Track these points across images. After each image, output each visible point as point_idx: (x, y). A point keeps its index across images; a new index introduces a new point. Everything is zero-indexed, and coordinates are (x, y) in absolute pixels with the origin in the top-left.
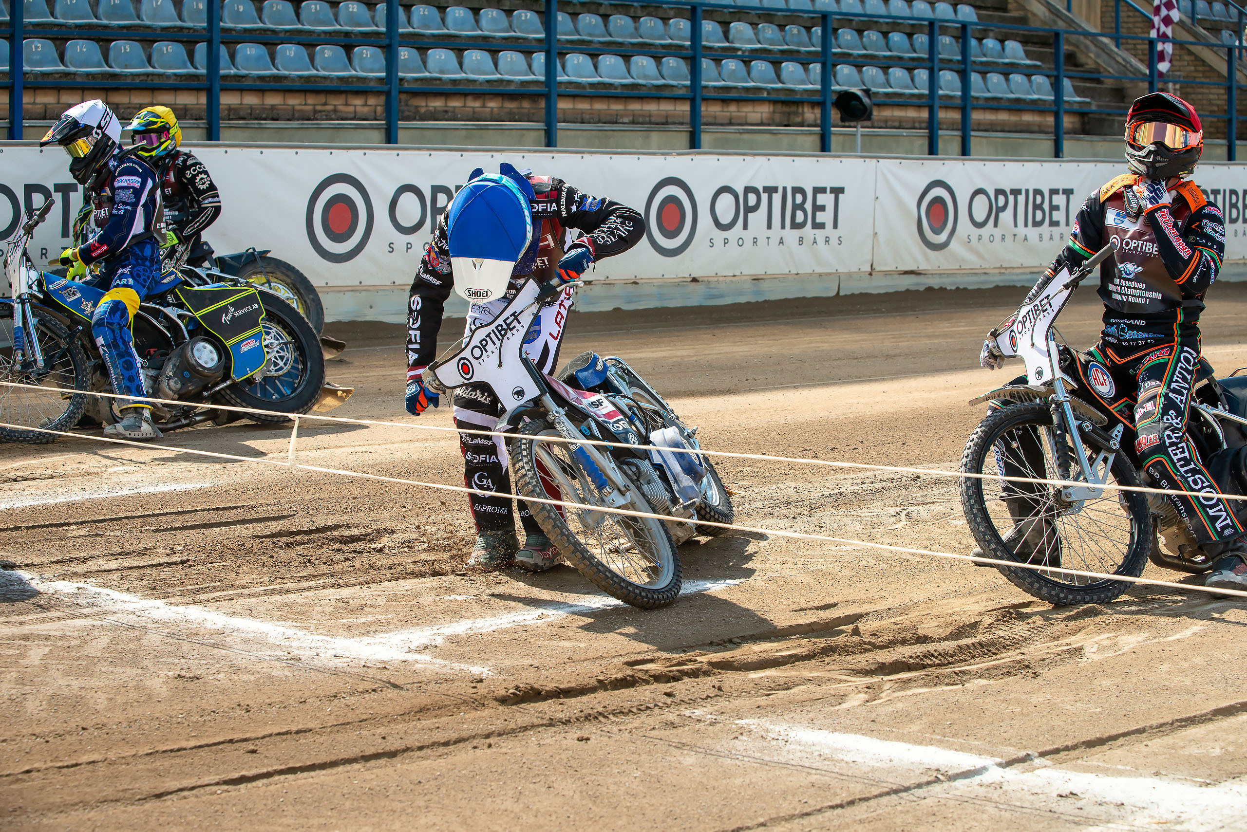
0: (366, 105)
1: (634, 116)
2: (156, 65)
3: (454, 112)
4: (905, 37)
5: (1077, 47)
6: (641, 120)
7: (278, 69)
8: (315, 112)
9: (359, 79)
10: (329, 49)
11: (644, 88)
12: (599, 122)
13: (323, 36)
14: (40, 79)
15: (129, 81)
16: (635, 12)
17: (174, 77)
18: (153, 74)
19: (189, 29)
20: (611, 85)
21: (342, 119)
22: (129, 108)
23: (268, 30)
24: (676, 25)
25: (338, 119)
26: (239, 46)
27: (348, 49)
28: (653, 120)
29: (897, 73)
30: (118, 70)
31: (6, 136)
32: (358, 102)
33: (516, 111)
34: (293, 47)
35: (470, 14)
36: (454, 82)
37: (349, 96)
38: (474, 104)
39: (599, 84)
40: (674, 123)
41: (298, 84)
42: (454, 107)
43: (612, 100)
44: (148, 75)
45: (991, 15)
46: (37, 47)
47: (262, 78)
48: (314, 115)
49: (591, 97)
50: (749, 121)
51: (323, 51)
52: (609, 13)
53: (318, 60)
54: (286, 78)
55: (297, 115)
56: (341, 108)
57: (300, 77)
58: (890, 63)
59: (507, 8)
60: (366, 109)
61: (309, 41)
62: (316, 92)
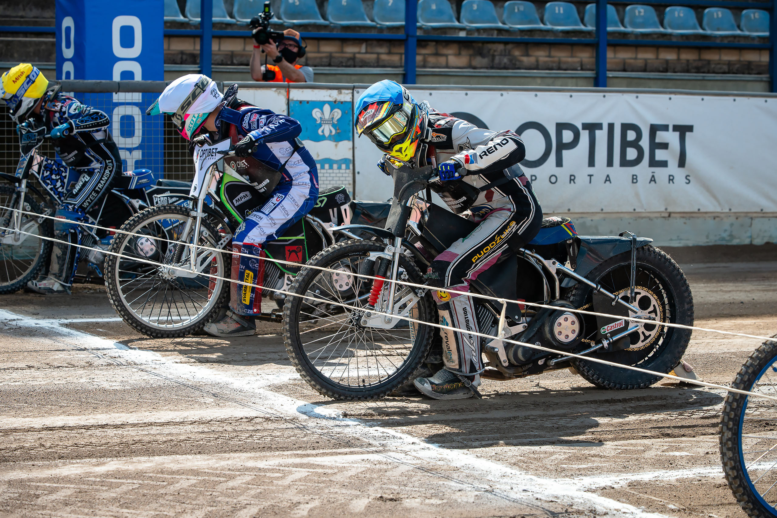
2: (744, 29)
14: (640, 39)
15: (718, 41)
18: (739, 36)
22: (719, 64)
30: (709, 32)
44: (734, 37)
46: (640, 12)
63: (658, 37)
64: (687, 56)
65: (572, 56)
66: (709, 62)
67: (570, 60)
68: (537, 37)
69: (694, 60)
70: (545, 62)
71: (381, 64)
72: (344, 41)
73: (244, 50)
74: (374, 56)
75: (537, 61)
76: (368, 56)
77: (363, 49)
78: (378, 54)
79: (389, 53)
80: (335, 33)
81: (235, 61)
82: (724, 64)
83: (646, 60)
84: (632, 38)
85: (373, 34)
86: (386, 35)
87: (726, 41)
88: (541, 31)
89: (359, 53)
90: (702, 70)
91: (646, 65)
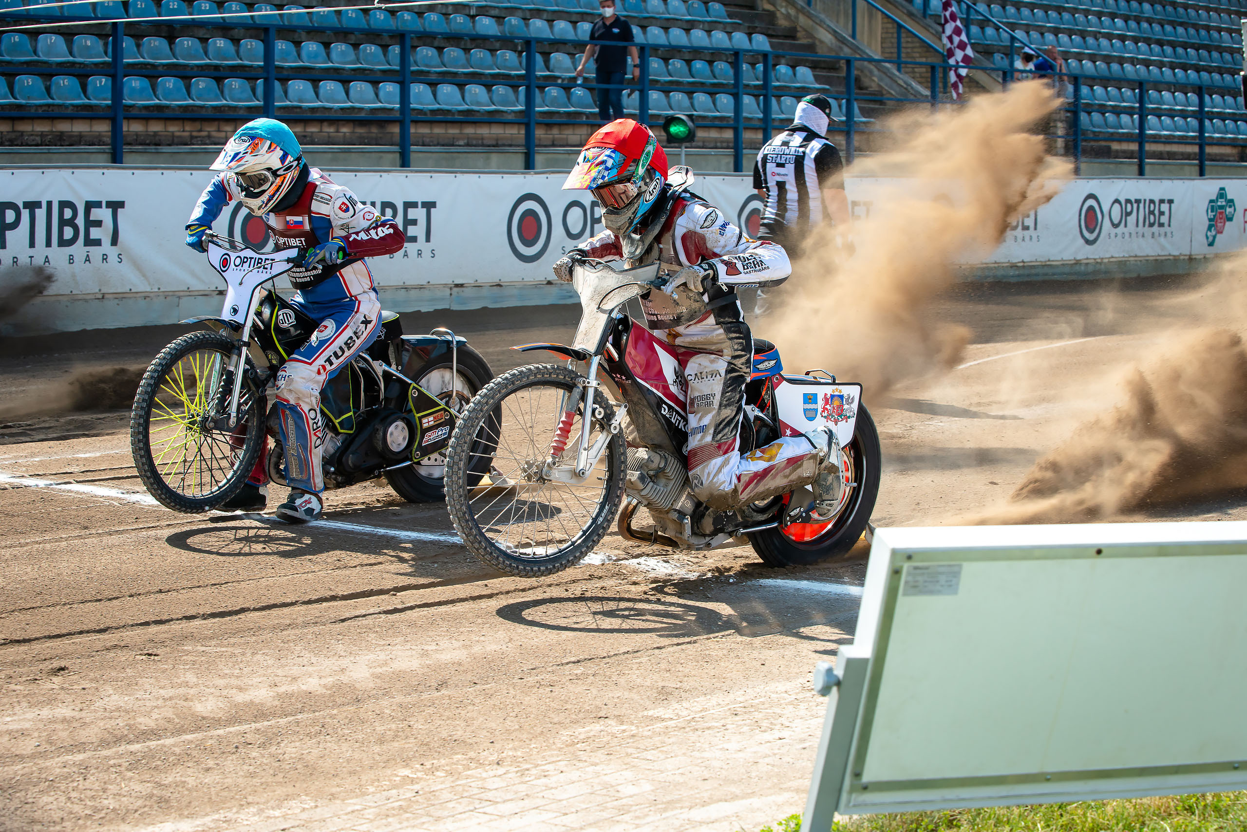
1: (468, 138)
2: (55, 97)
3: (311, 137)
4: (706, 65)
5: (862, 71)
6: (474, 142)
7: (159, 100)
8: (192, 137)
9: (230, 108)
10: (202, 81)
11: (478, 114)
12: (438, 144)
13: (196, 69)
15: (33, 111)
16: (465, 44)
17: (71, 108)
18: (53, 105)
19: (80, 64)
20: (449, 111)
21: (215, 144)
23: (149, 64)
24: (503, 55)
25: (211, 144)
26: (125, 79)
27: (219, 80)
28: (485, 142)
29: (701, 98)
30: (22, 101)
33: (365, 135)
34: (172, 79)
35: (322, 47)
36: (313, 110)
37: (222, 123)
38: (329, 130)
39: (439, 110)
40: (504, 145)
41: (178, 113)
42: (312, 132)
43: (449, 125)
44: (49, 105)
45: (782, 43)
47: (147, 108)
48: (191, 141)
49: (431, 123)
50: (570, 142)
51: (197, 83)
52: (442, 45)
53: (193, 91)
54: (167, 107)
55: (176, 140)
56: (214, 134)
57: (180, 106)
58: (693, 89)
59: (352, 42)
61: (185, 74)
62: (193, 120)
66: (22, 133)
69: (9, 132)
82: (37, 135)
87: (40, 111)
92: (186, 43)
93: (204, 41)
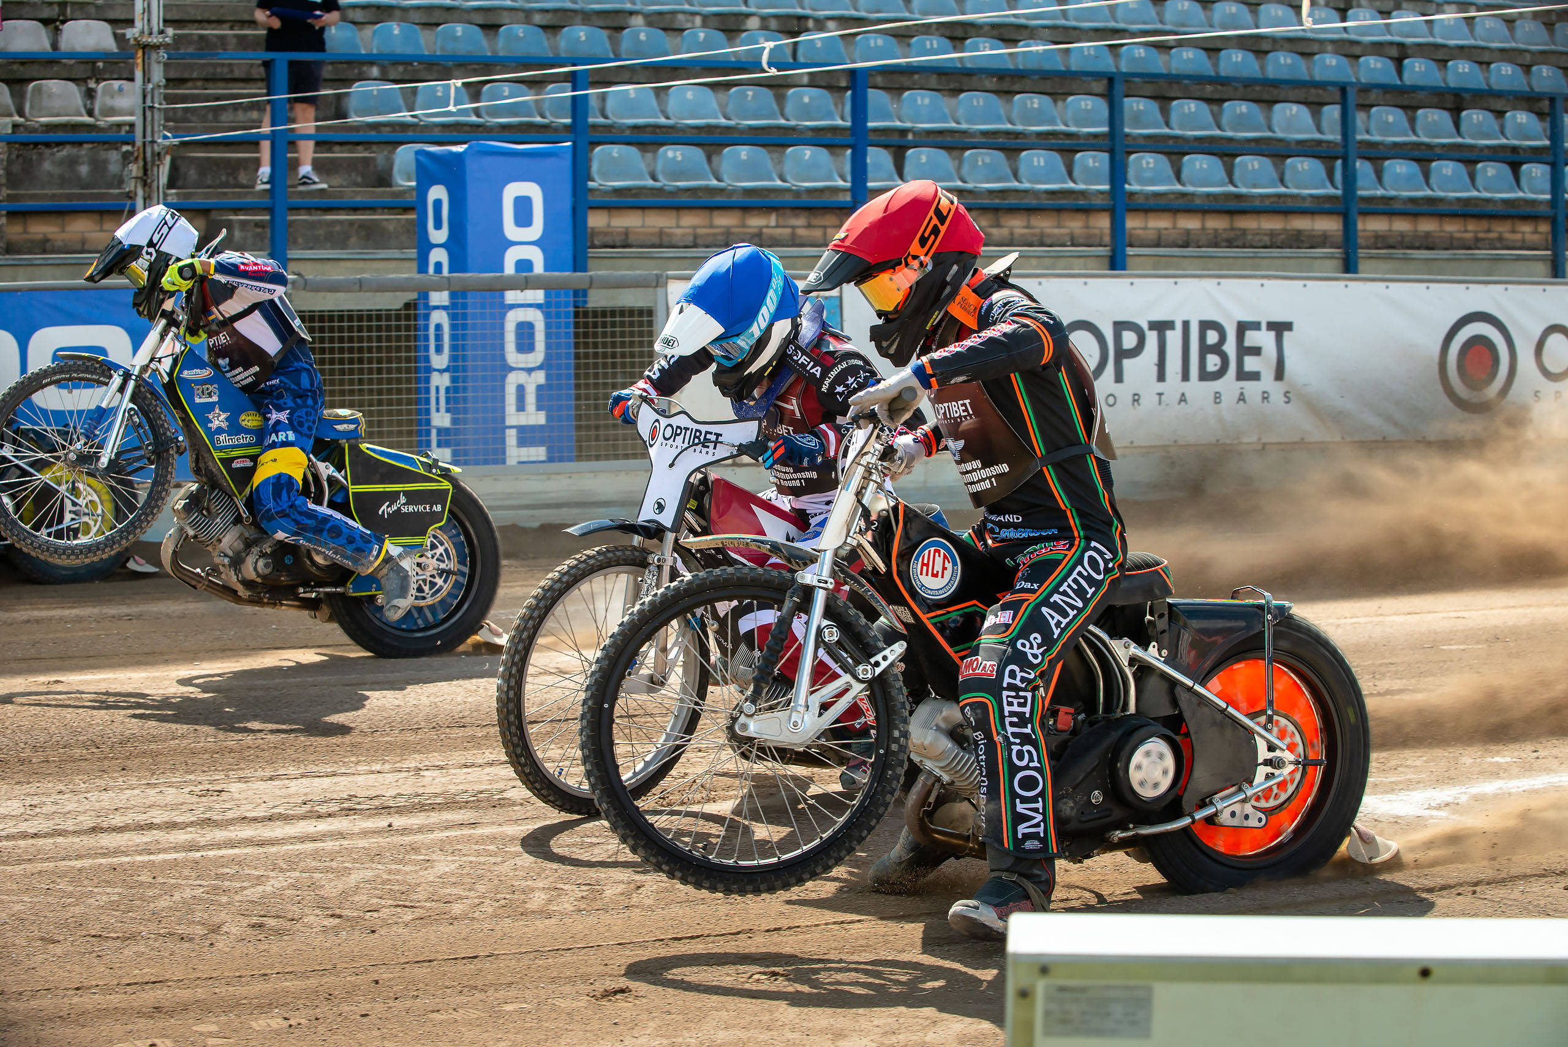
0: (1536, 232)
2: (1290, 185)
7: (1433, 190)
8: (1477, 240)
9: (1524, 201)
10: (1492, 167)
13: (1486, 152)
14: (1151, 201)
15: (1257, 203)
17: (1308, 198)
18: (1285, 196)
22: (1258, 234)
23: (1423, 144)
26: (1387, 163)
27: (1515, 167)
30: (1243, 190)
31: (1107, 266)
32: (1526, 228)
37: (1515, 222)
41: (1456, 208)
44: (1279, 196)
46: (1148, 163)
47: (1413, 200)
51: (1484, 170)
53: (1482, 180)
54: (1441, 200)
55: (1455, 243)
56: (1507, 236)
57: (1458, 199)
60: (1536, 237)
61: (1469, 158)
62: (1479, 216)
63: (1176, 198)
64: (1216, 223)
65: (1059, 227)
66: (1244, 232)
67: (1056, 231)
68: (1012, 201)
69: (1225, 230)
70: (1022, 235)
71: (798, 241)
72: (746, 209)
73: (609, 226)
74: (788, 231)
75: (1012, 234)
76: (779, 231)
77: (773, 220)
78: (794, 227)
79: (809, 226)
80: (734, 199)
81: (596, 242)
82: (1265, 235)
83: (1159, 230)
84: (1141, 200)
85: (788, 198)
86: (805, 199)
87: (1267, 203)
88: (1016, 191)
89: (767, 227)
90: (1236, 244)
91: (1159, 238)
92: (1474, 117)
93: (1500, 114)
